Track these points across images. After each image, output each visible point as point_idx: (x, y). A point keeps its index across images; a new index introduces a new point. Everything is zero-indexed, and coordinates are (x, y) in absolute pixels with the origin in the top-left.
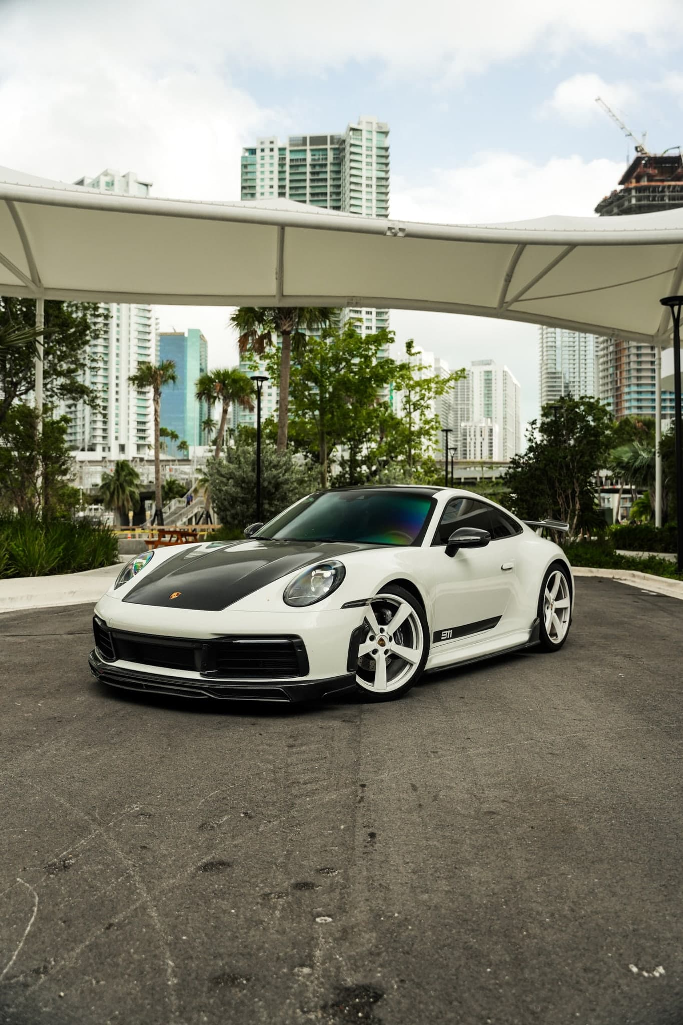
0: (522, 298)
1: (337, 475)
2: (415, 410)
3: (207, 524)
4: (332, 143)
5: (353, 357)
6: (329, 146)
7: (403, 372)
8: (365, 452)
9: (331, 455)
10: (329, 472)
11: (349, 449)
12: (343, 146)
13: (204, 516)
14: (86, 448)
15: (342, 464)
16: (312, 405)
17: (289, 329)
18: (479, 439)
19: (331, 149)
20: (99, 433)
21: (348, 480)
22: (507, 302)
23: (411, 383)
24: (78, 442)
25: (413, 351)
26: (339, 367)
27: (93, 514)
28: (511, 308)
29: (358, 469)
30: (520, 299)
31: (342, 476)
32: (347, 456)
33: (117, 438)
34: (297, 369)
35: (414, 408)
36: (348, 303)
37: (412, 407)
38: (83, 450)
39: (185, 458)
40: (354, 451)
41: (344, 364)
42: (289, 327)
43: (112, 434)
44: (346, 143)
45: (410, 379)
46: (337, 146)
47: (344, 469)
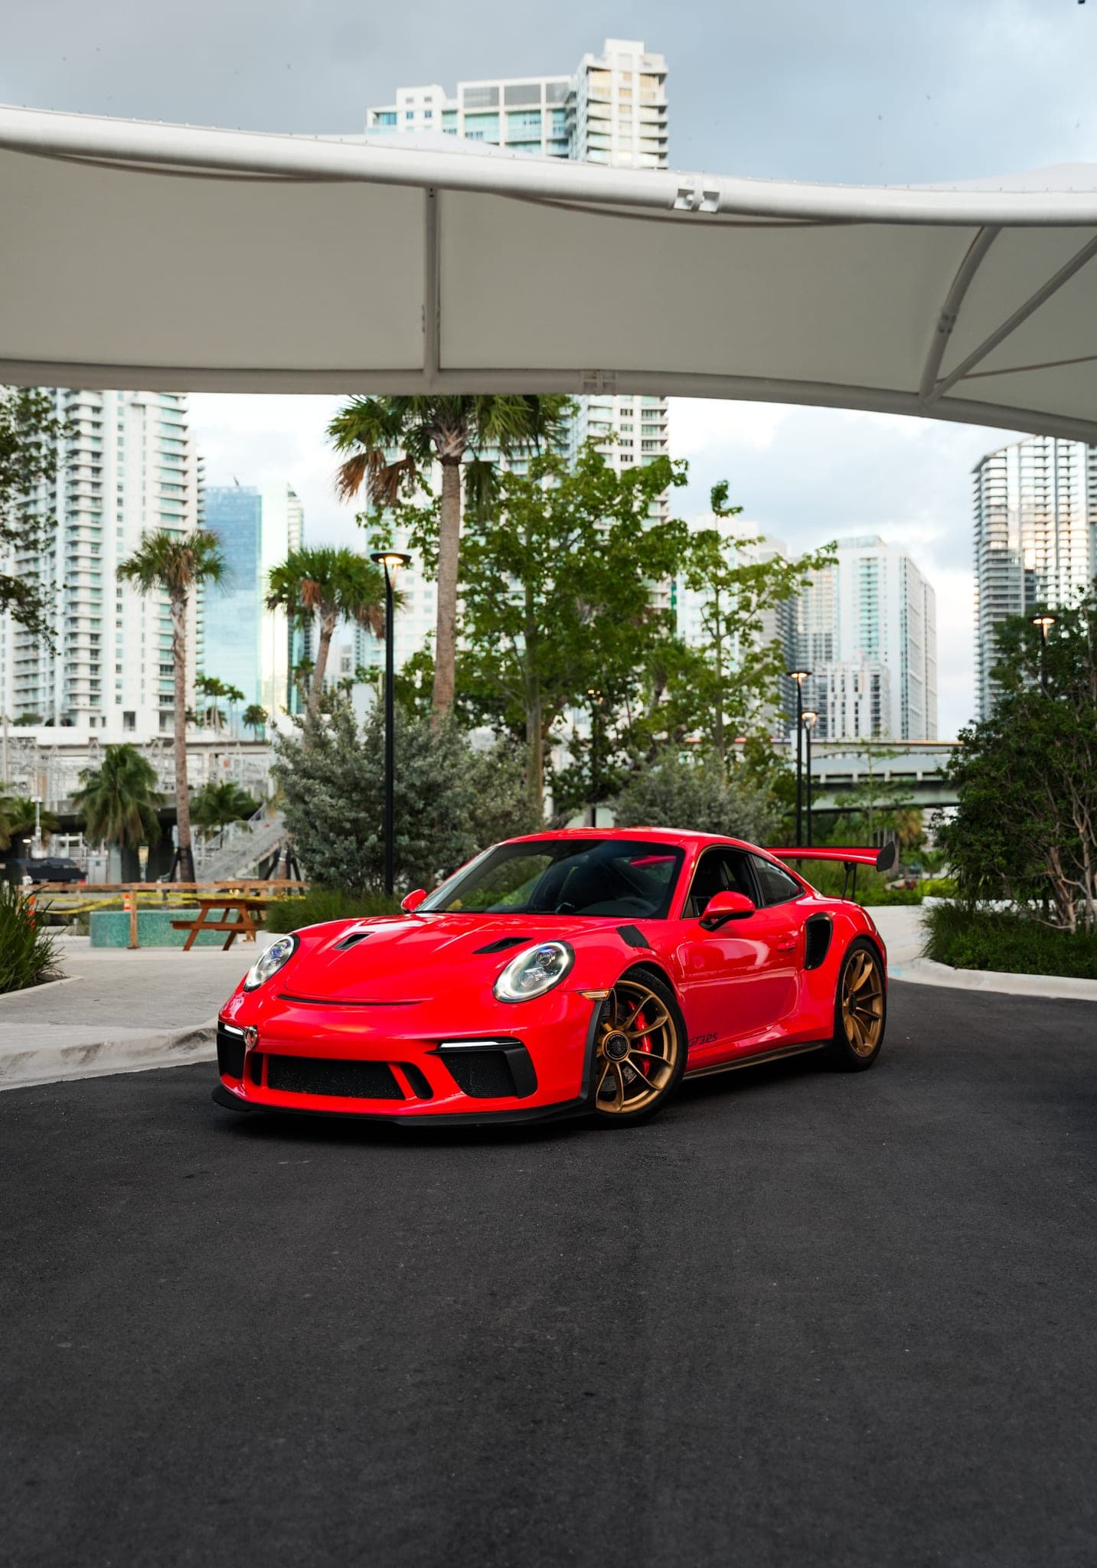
0: (977, 369)
1: (565, 771)
2: (730, 632)
3: (289, 877)
4: (550, 98)
5: (597, 516)
6: (543, 106)
7: (705, 550)
8: (623, 723)
9: (551, 730)
10: (549, 764)
11: (590, 716)
12: (573, 105)
13: (282, 859)
14: (58, 720)
15: (575, 747)
16: (511, 622)
17: (454, 454)
18: (851, 697)
19: (548, 110)
20: (83, 687)
21: (588, 782)
22: (942, 381)
23: (722, 573)
24: (41, 706)
25: (725, 505)
26: (566, 539)
27: (64, 854)
28: (950, 393)
29: (610, 759)
30: (972, 371)
31: (574, 772)
32: (585, 732)
33: (118, 699)
34: (476, 544)
35: (728, 628)
36: (586, 384)
37: (723, 626)
38: (50, 723)
39: (259, 739)
40: (601, 718)
41: (578, 531)
42: (456, 447)
43: (108, 690)
44: (579, 98)
45: (718, 563)
46: (560, 105)
47: (578, 759)
